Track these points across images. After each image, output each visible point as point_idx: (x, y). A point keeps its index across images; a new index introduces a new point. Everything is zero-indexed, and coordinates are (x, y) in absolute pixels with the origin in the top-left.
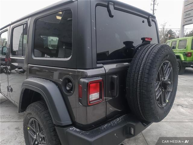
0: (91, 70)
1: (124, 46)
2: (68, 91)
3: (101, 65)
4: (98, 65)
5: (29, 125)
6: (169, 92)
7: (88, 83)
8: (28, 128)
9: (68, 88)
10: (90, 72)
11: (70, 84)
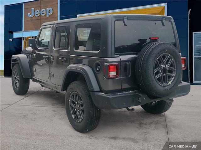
0: (111, 58)
1: (139, 42)
2: (98, 71)
3: (118, 56)
4: (116, 56)
5: (70, 98)
6: (173, 77)
7: (108, 65)
8: (69, 101)
9: (98, 69)
10: (110, 60)
11: (99, 66)
